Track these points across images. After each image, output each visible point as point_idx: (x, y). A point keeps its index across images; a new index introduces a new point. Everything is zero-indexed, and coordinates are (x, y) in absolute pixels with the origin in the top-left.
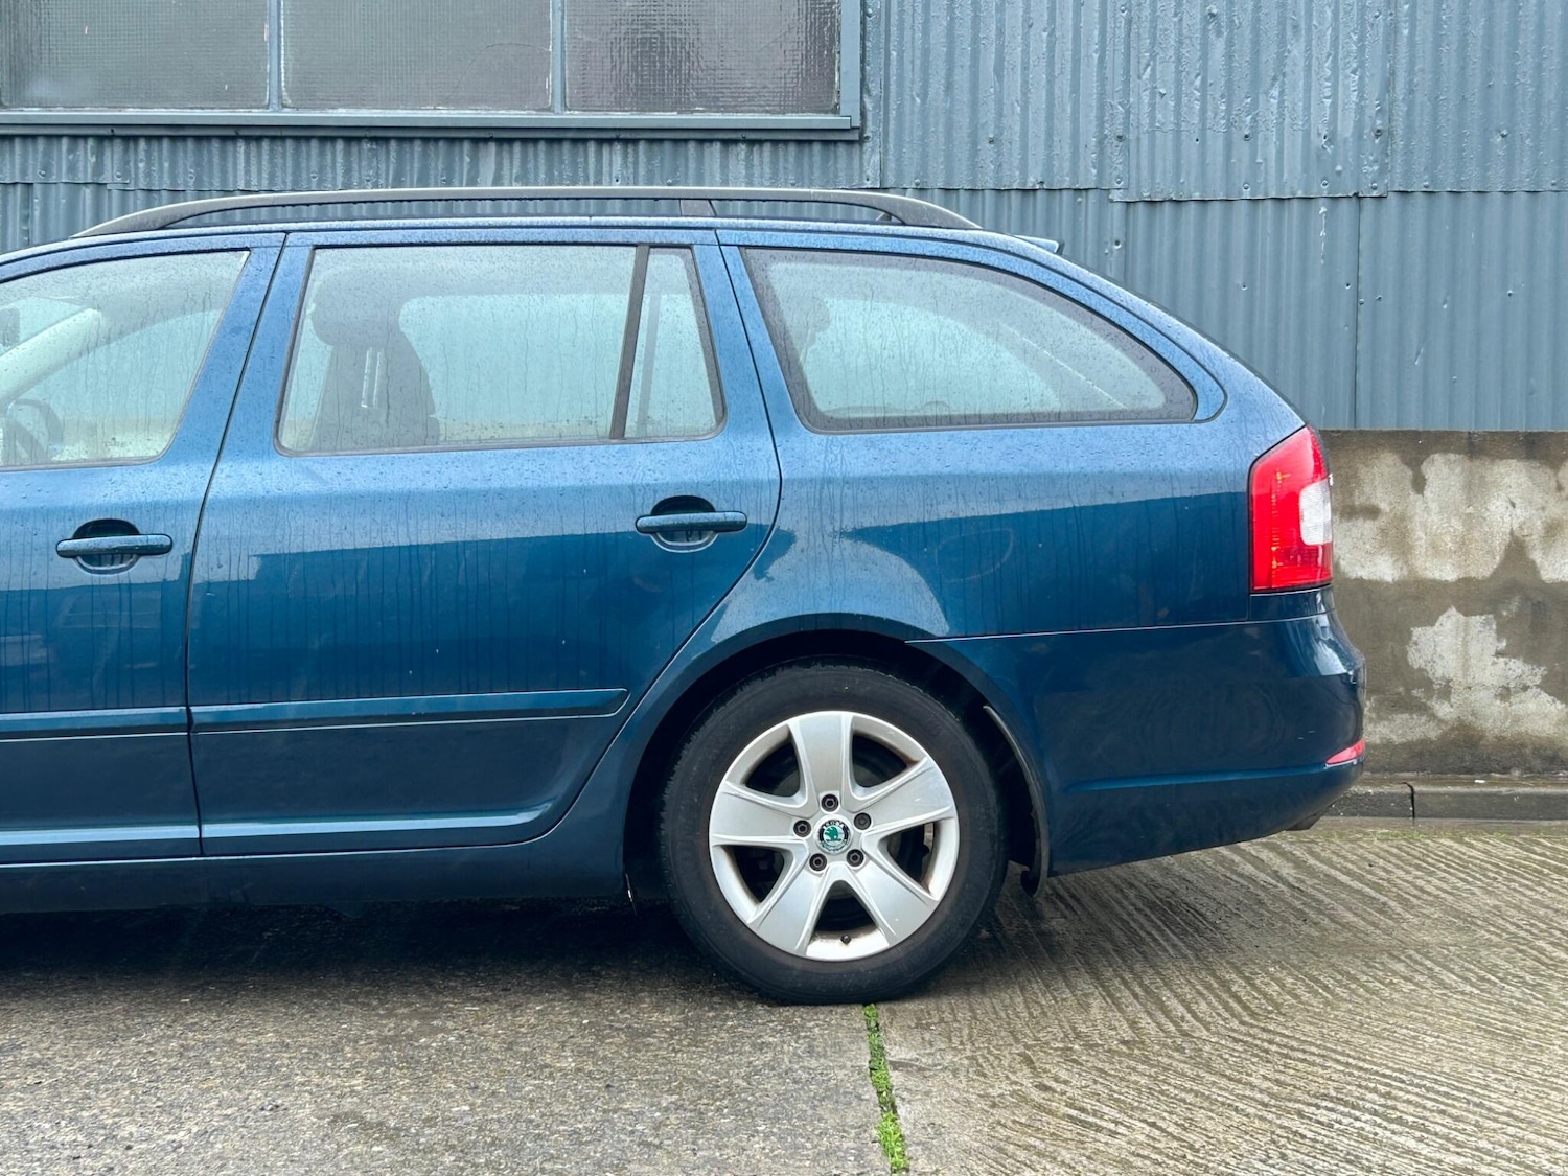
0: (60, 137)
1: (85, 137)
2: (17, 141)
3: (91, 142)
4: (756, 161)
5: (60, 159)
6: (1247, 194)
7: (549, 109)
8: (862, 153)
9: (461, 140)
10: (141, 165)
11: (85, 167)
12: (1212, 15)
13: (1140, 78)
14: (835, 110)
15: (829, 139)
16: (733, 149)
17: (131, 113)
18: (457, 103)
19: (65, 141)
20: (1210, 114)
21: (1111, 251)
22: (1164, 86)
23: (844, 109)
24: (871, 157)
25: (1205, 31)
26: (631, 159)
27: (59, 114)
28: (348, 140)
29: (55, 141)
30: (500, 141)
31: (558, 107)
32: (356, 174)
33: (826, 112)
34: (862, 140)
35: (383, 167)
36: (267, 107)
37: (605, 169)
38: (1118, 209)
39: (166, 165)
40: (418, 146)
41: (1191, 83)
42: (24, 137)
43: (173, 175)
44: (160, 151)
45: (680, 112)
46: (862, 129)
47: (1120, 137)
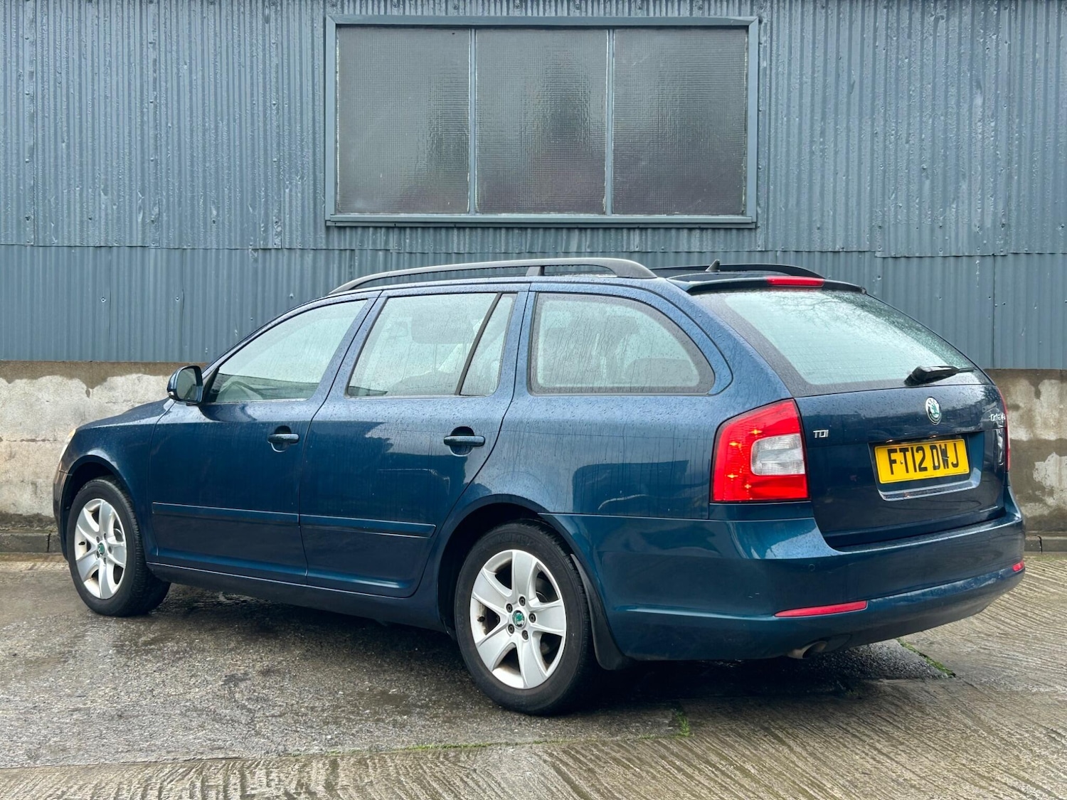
0: (368, 227)
1: (381, 227)
2: (348, 230)
3: (383, 230)
4: (704, 238)
5: (368, 238)
6: (941, 254)
7: (604, 213)
8: (756, 234)
9: (562, 229)
10: (408, 241)
11: (381, 242)
12: (924, 169)
13: (889, 199)
14: (742, 214)
15: (740, 228)
16: (693, 233)
17: (403, 216)
18: (560, 211)
19: (371, 230)
20: (923, 216)
21: (876, 281)
22: (901, 203)
23: (749, 213)
24: (760, 235)
25: (920, 176)
26: (644, 237)
27: (368, 216)
28: (507, 229)
29: (367, 230)
30: (581, 229)
31: (609, 211)
32: (511, 245)
33: (738, 214)
34: (756, 228)
36: (468, 213)
37: (632, 242)
38: (879, 261)
39: (420, 241)
40: (541, 232)
41: (914, 201)
42: (351, 227)
43: (423, 245)
44: (417, 234)
45: (668, 215)
46: (756, 223)
47: (880, 227)
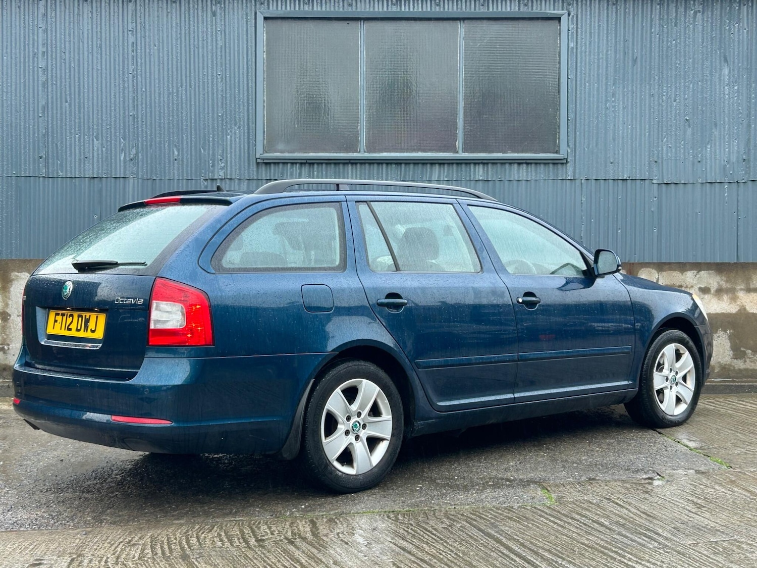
0: (287, 163)
1: (296, 163)
2: (272, 165)
3: (298, 165)
4: (529, 170)
5: (287, 171)
6: (700, 181)
7: (457, 152)
8: (566, 167)
9: (427, 163)
10: (315, 173)
11: (296, 173)
12: (687, 120)
13: (662, 141)
14: (557, 152)
15: (555, 163)
16: (521, 166)
17: (312, 155)
18: (424, 151)
19: (289, 165)
20: (686, 154)
21: (653, 200)
22: (671, 144)
23: (561, 152)
24: (570, 168)
25: (685, 125)
26: (486, 169)
27: (287, 155)
28: (387, 164)
29: (286, 165)
30: (440, 164)
31: (460, 151)
32: (390, 175)
33: (553, 153)
34: (567, 162)
35: (399, 173)
36: (359, 152)
37: (477, 173)
38: (656, 186)
39: (324, 173)
40: (412, 166)
41: (680, 143)
42: (275, 163)
44: (322, 168)
45: (503, 153)
46: (567, 159)
47: (656, 162)
